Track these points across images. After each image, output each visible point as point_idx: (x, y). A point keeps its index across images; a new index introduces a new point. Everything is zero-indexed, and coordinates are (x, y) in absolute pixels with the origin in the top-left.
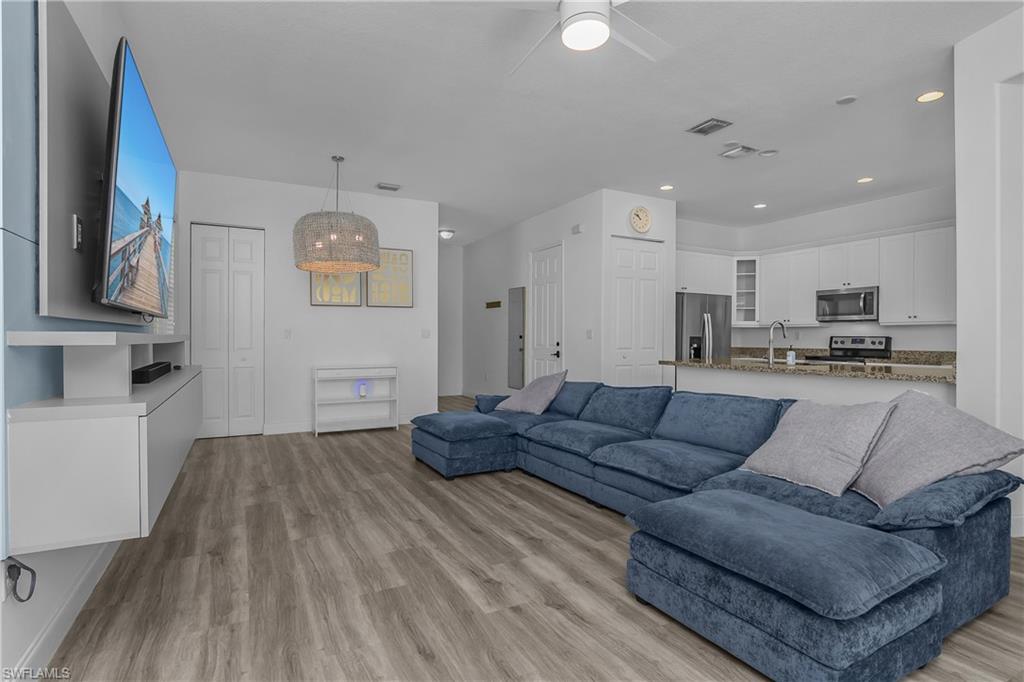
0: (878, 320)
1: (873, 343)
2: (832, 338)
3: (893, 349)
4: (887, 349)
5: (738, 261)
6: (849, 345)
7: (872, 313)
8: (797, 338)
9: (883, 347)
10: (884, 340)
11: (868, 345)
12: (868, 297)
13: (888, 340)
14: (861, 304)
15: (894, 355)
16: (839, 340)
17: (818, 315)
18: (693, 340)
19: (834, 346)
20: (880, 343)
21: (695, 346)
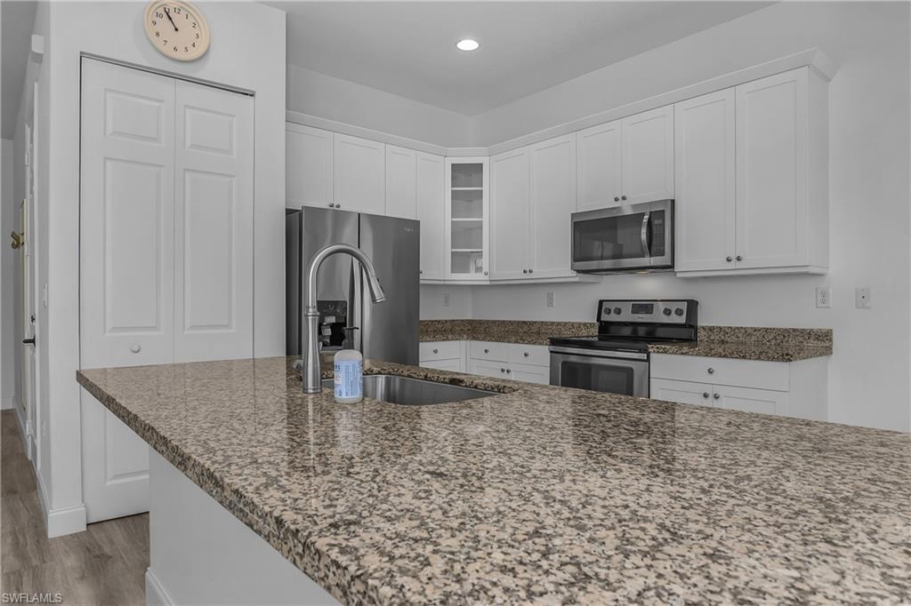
0: (672, 266)
1: (667, 312)
2: (601, 302)
3: (700, 324)
4: (691, 325)
5: (453, 166)
6: (627, 316)
7: (662, 254)
8: (550, 304)
9: (682, 320)
10: (684, 306)
11: (658, 317)
12: (656, 222)
13: (693, 305)
14: (644, 236)
15: (702, 335)
16: (613, 306)
17: (576, 259)
18: (323, 307)
19: (605, 317)
20: (679, 312)
21: (332, 320)
